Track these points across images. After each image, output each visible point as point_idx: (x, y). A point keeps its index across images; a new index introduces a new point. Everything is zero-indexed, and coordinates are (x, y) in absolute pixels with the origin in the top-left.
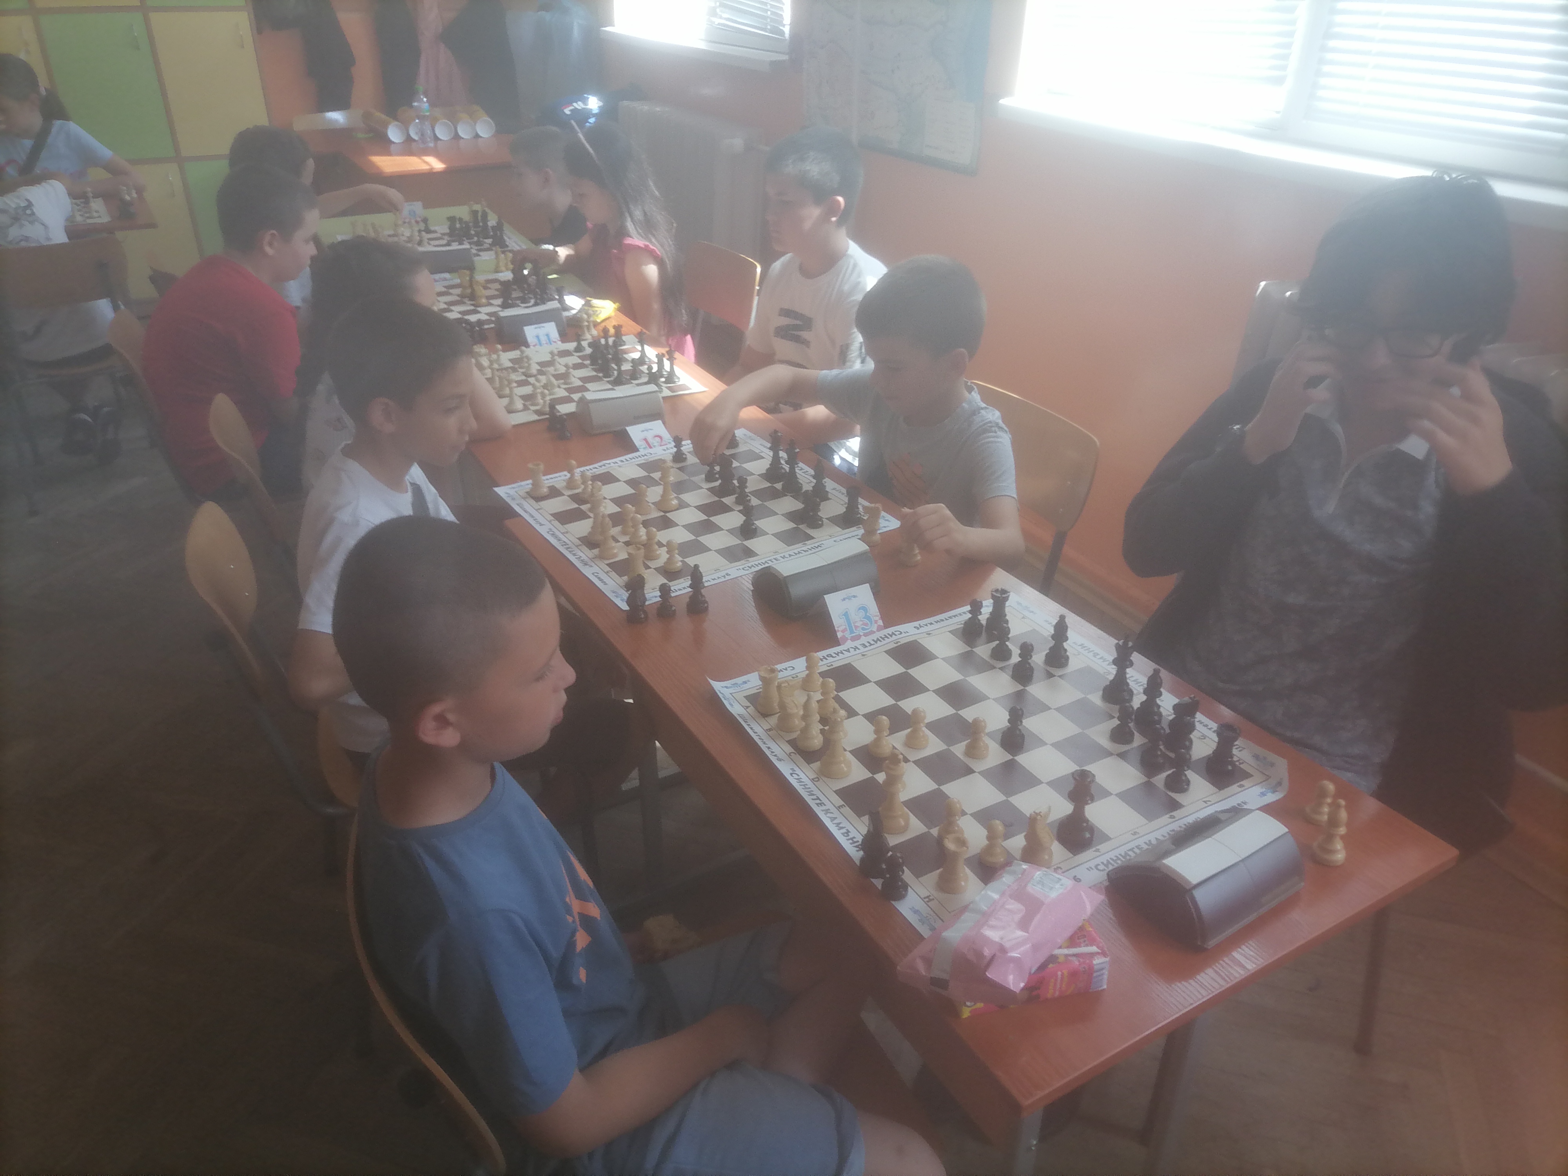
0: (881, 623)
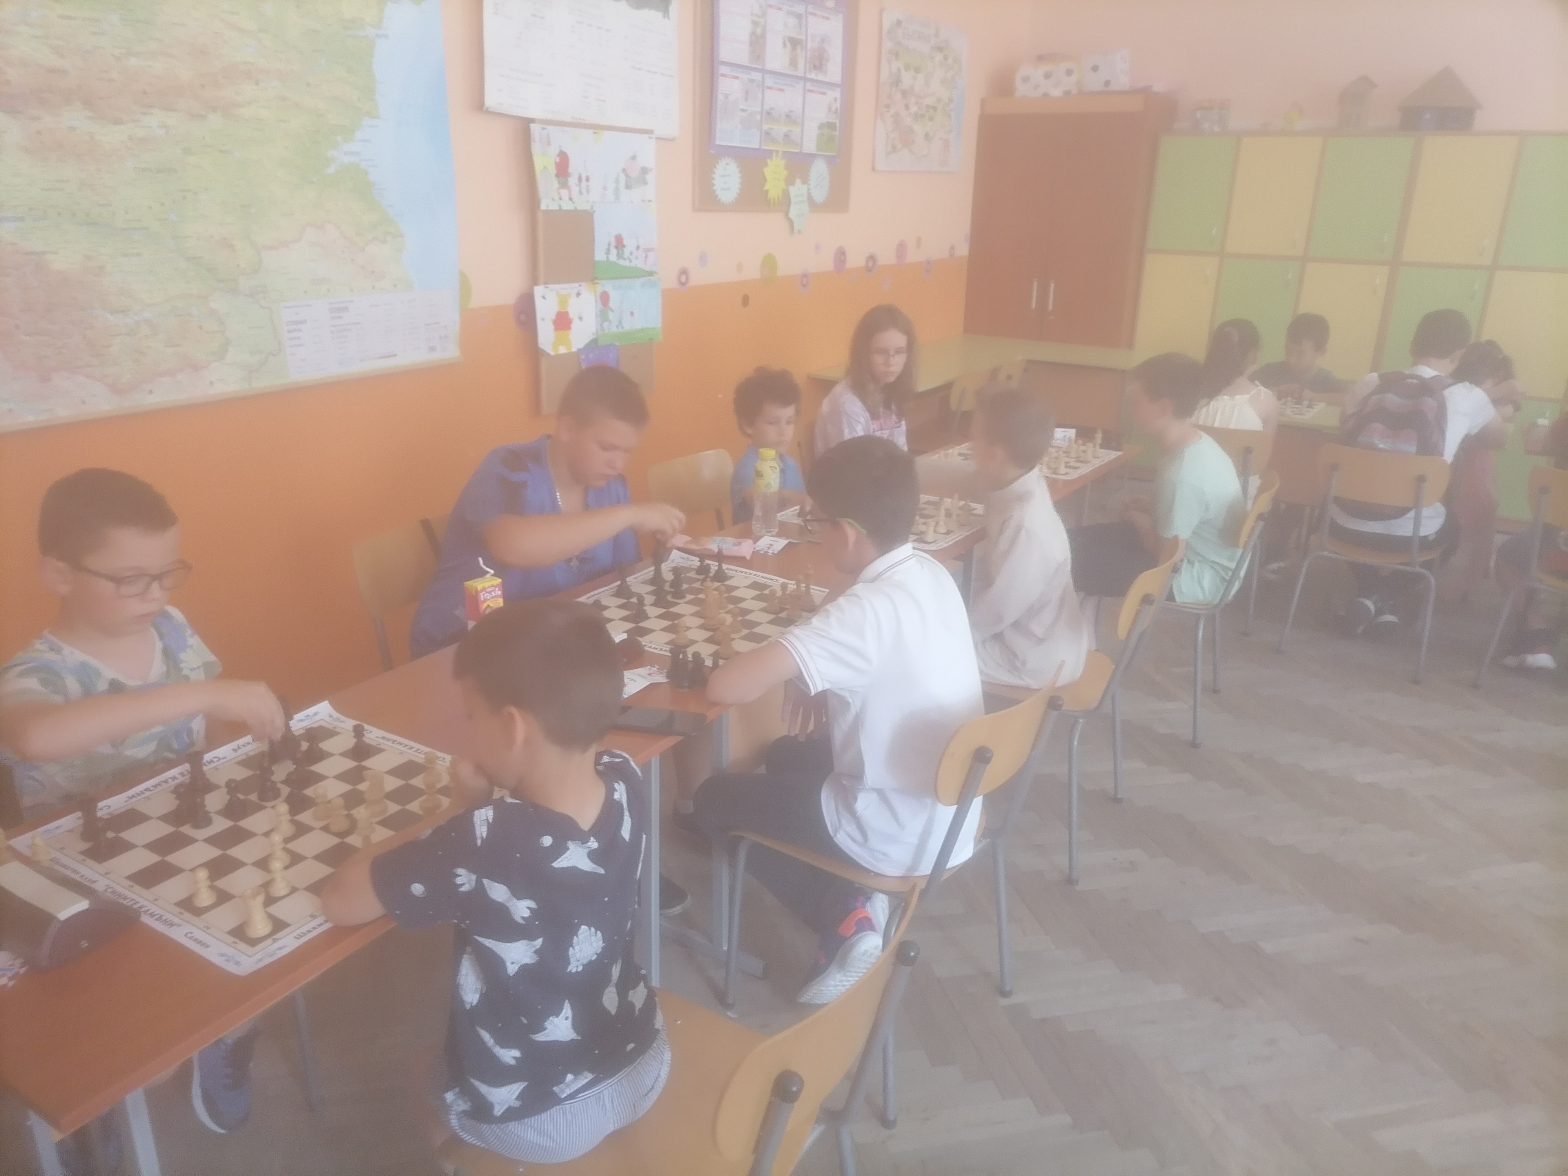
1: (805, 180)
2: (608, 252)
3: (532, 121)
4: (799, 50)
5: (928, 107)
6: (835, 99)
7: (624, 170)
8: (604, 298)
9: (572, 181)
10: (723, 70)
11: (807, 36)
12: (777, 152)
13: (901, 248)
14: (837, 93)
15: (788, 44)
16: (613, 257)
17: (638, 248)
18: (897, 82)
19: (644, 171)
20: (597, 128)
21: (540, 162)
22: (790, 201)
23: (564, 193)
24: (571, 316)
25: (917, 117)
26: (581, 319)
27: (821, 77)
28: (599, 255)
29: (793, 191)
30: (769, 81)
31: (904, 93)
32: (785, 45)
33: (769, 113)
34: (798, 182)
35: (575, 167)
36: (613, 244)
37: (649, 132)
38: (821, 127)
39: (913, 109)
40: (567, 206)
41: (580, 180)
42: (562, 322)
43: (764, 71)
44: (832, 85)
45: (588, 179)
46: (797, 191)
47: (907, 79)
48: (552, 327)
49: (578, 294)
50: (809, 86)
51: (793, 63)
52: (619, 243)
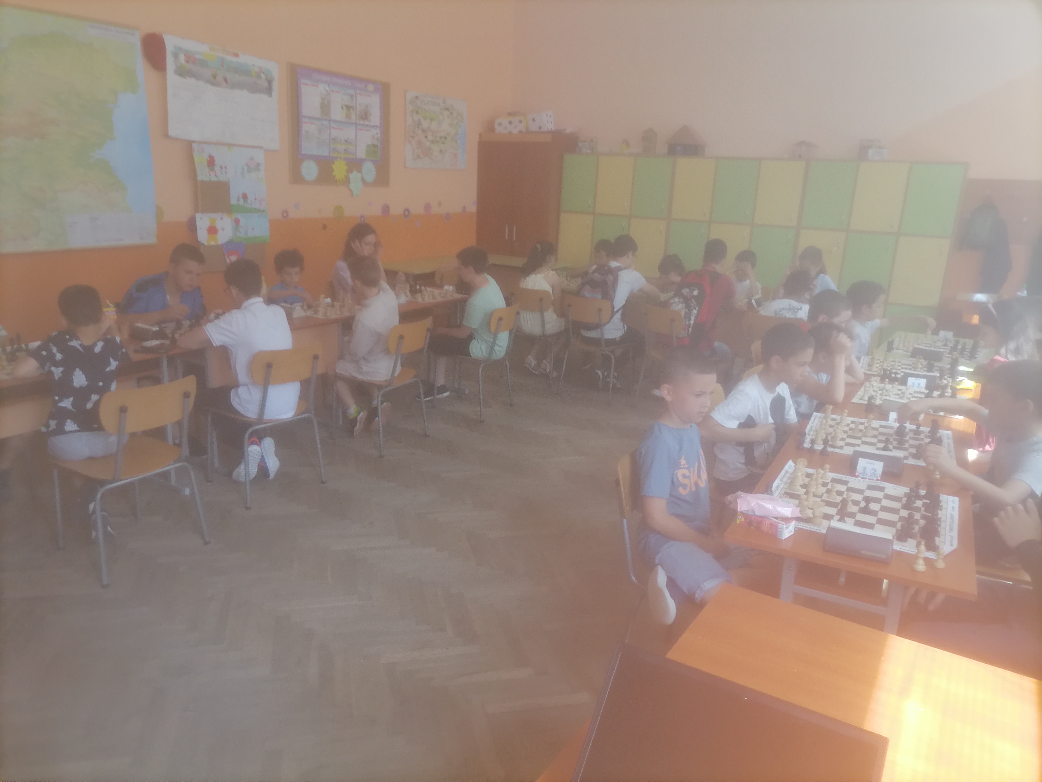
0: (879, 478)
1: (359, 171)
2: (238, 200)
3: (194, 142)
4: (351, 111)
5: (441, 137)
6: (377, 133)
7: (247, 165)
8: (237, 222)
9: (217, 168)
10: (304, 120)
11: (356, 104)
12: (340, 158)
13: (428, 207)
14: (378, 131)
15: (345, 108)
16: (241, 202)
17: (256, 199)
18: (419, 125)
19: (258, 165)
20: (230, 145)
21: (197, 159)
22: (349, 180)
23: (212, 174)
24: (217, 228)
25: (433, 142)
26: (223, 230)
27: (367, 123)
28: (233, 201)
29: (352, 176)
30: (333, 125)
31: (424, 131)
32: (342, 108)
33: (334, 140)
34: (355, 172)
35: (218, 162)
36: (241, 196)
37: (261, 148)
38: (368, 146)
39: (431, 138)
40: (214, 179)
41: (221, 167)
42: (212, 230)
43: (330, 120)
44: (375, 127)
45: (226, 168)
46: (355, 176)
47: (425, 124)
48: (206, 232)
49: (221, 219)
50: (359, 127)
51: (348, 116)
52: (245, 196)
